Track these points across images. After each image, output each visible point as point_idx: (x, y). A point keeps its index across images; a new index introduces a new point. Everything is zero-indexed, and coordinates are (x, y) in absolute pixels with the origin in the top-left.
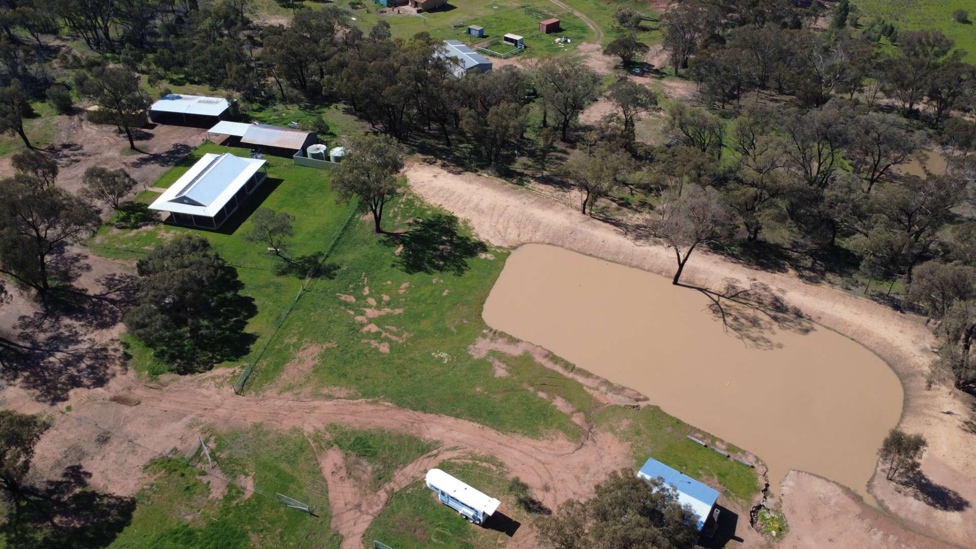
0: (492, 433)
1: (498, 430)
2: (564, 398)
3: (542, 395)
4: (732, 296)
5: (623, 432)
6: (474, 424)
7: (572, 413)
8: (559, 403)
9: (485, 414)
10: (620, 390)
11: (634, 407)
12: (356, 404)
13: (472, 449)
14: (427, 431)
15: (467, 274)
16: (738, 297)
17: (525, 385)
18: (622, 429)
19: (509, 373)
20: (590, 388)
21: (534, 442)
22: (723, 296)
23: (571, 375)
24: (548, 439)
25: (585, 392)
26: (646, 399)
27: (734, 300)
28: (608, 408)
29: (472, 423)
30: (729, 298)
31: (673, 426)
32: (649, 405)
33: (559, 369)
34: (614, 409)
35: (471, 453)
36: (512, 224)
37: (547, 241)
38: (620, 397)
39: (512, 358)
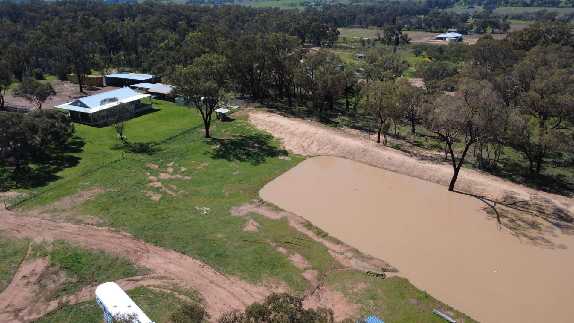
0: (210, 272)
1: (218, 270)
2: (303, 256)
3: (281, 250)
4: (510, 204)
5: (356, 294)
6: (197, 261)
7: (306, 269)
8: (297, 260)
9: (213, 255)
10: (368, 258)
11: (378, 275)
12: (98, 230)
13: (179, 281)
14: (146, 260)
15: (262, 165)
16: (516, 205)
17: (268, 241)
18: (355, 290)
19: (259, 229)
20: (335, 252)
21: (248, 287)
22: (500, 203)
23: (320, 240)
24: (266, 286)
25: (329, 254)
26: (394, 271)
27: (511, 207)
28: (347, 271)
29: (195, 260)
30: (506, 205)
31: (419, 299)
32: (396, 276)
33: (310, 234)
34: (354, 272)
35: (175, 285)
36: (315, 143)
37: (341, 155)
38: (365, 264)
39: (268, 220)
